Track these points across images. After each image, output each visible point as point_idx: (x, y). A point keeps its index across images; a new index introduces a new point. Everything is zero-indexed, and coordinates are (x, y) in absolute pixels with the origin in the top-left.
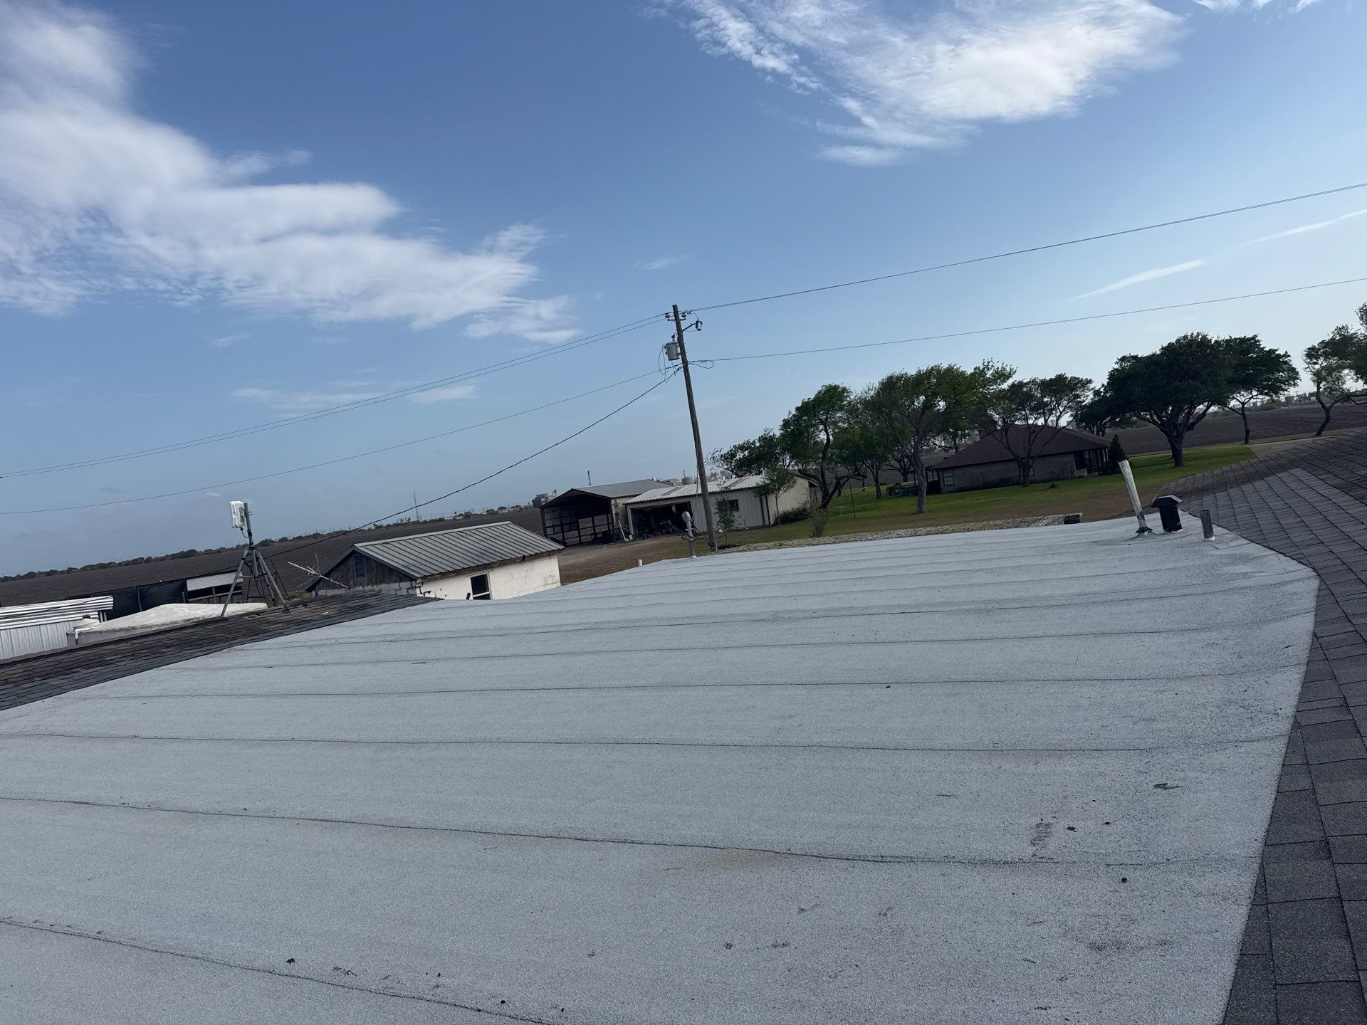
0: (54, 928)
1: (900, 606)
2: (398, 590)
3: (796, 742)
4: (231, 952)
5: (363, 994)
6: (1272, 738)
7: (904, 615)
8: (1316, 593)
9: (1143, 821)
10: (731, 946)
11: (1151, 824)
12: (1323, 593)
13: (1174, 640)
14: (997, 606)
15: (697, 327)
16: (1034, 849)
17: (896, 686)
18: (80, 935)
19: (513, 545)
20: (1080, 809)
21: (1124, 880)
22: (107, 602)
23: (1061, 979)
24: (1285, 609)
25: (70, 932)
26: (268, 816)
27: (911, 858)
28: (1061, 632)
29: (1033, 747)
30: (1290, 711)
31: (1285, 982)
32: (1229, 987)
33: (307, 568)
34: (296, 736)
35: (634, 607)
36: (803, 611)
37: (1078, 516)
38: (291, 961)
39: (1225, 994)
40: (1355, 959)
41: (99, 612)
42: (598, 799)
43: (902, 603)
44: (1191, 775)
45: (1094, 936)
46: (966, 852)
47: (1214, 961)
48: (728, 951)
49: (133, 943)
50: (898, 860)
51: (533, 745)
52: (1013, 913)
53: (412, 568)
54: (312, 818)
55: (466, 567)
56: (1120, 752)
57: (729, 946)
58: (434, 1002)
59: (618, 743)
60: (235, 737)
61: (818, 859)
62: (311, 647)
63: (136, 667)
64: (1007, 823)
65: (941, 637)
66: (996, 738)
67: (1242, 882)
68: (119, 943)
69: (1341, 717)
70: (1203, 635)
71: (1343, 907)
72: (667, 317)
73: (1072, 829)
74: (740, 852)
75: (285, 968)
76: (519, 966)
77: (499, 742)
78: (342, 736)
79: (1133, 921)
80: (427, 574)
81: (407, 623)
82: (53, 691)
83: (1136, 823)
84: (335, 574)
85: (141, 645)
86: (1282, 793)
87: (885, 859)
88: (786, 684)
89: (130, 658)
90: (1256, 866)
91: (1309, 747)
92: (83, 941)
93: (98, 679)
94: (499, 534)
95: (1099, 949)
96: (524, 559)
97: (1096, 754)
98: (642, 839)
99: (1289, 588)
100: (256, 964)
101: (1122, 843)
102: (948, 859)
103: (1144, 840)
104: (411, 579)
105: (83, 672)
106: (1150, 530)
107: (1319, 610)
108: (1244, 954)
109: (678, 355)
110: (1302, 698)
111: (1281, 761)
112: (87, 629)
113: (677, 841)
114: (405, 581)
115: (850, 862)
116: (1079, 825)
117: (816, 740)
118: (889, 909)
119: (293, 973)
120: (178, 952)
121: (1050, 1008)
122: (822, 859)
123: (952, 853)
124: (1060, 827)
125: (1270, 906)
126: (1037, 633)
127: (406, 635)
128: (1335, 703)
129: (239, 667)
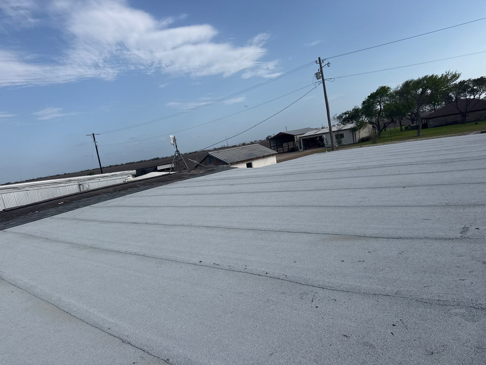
0: (131, 253)
1: (410, 163)
3: (367, 205)
4: (183, 259)
5: (223, 270)
7: (411, 165)
10: (343, 261)
14: (450, 161)
15: (328, 65)
16: (461, 235)
17: (407, 187)
18: (138, 255)
19: (260, 152)
20: (481, 223)
22: (134, 172)
23: (470, 272)
25: (136, 254)
26: (190, 226)
27: (412, 237)
28: (477, 168)
29: (463, 204)
33: (194, 161)
34: (196, 205)
36: (370, 166)
38: (200, 262)
41: (132, 175)
42: (295, 221)
43: (410, 162)
45: (485, 260)
46: (433, 236)
48: (342, 262)
49: (154, 257)
50: (406, 238)
51: (271, 207)
52: (452, 253)
53: (227, 160)
54: (203, 226)
55: (244, 160)
58: (245, 272)
59: (300, 206)
60: (177, 206)
61: (375, 238)
62: (197, 182)
63: (146, 188)
65: (426, 172)
66: (447, 202)
68: (150, 256)
72: (316, 62)
73: (478, 229)
74: (346, 236)
75: (199, 264)
76: (271, 264)
77: (260, 206)
78: (210, 205)
80: (232, 162)
81: (227, 174)
82: (122, 195)
84: (203, 163)
87: (401, 238)
88: (363, 188)
89: (143, 185)
92: (140, 256)
93: (135, 191)
94: (255, 148)
96: (264, 157)
98: (310, 232)
100: (190, 262)
102: (426, 238)
104: (227, 164)
105: (130, 190)
109: (320, 77)
112: (129, 180)
113: (323, 233)
114: (225, 165)
115: (388, 239)
116: (481, 228)
117: (375, 204)
118: (403, 252)
119: (201, 264)
120: (167, 259)
121: (465, 280)
122: (377, 238)
123: (428, 236)
124: (472, 229)
126: (466, 169)
127: (227, 178)
129: (176, 188)
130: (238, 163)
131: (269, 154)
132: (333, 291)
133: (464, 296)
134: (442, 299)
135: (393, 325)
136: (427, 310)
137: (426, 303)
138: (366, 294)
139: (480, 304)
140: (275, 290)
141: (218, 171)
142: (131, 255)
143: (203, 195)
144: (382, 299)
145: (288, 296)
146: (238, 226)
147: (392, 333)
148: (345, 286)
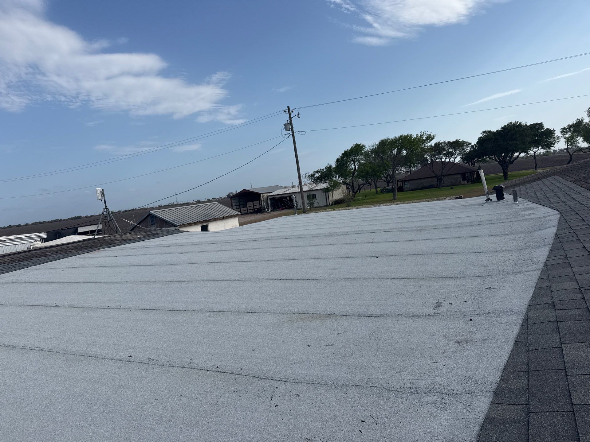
0: (31, 348)
3: (338, 277)
4: (105, 354)
5: (160, 367)
6: (535, 270)
7: (385, 232)
8: (558, 219)
9: (480, 300)
11: (483, 301)
12: (561, 219)
13: (498, 238)
14: (424, 228)
15: (298, 116)
16: (435, 311)
17: (381, 257)
18: (42, 350)
19: (219, 212)
20: (454, 297)
21: (471, 320)
22: (44, 235)
23: (443, 353)
24: (545, 226)
25: (38, 349)
26: (118, 308)
27: (384, 315)
28: (451, 237)
29: (436, 277)
30: (544, 261)
31: (532, 349)
32: (510, 352)
33: (130, 221)
34: (128, 281)
36: (342, 232)
37: (462, 196)
38: (130, 356)
39: (508, 355)
40: (560, 340)
41: (41, 239)
42: (256, 299)
43: (384, 228)
44: (501, 284)
45: (458, 339)
46: (406, 312)
47: (505, 344)
49: (64, 352)
50: (379, 316)
51: (228, 281)
52: (425, 332)
53: (175, 221)
54: (137, 308)
55: (198, 221)
56: (472, 278)
57: (309, 346)
58: (189, 368)
59: (264, 280)
60: (102, 281)
63: (59, 257)
64: (423, 302)
65: (400, 240)
66: (421, 274)
67: (520, 319)
68: (58, 352)
69: (564, 261)
70: (510, 236)
71: (558, 324)
72: (285, 112)
73: (451, 304)
74: (314, 315)
75: (128, 359)
76: (224, 355)
77: (214, 280)
78: (148, 280)
79: (473, 333)
80: (182, 224)
81: (174, 240)
82: (24, 266)
83: (477, 301)
84: (142, 224)
86: (537, 288)
87: (373, 316)
88: (334, 258)
89: (56, 254)
90: (525, 314)
91: (550, 272)
92: (44, 352)
93: (43, 262)
94: (212, 208)
95: (459, 343)
96: (223, 218)
97: (462, 278)
98: (274, 312)
99: (548, 218)
100: (115, 358)
101: (471, 308)
102: (399, 315)
103: (480, 306)
104: (175, 226)
105: (35, 259)
106: (491, 200)
107: (559, 225)
108: (517, 341)
109: (290, 129)
110: (549, 256)
111: (538, 278)
112: (36, 246)
113: (289, 312)
114: (172, 227)
115: (359, 317)
116: (454, 302)
117: (346, 276)
118: (374, 332)
119: (131, 360)
120: (83, 355)
121: (438, 362)
122: (347, 316)
123: (400, 313)
124: (445, 304)
125: (529, 325)
126: (440, 237)
127: (173, 244)
128: (562, 257)
129: (102, 257)
130: (189, 225)
131: (229, 215)
132: (296, 384)
133: (436, 381)
134: (414, 386)
135: (362, 421)
136: (398, 399)
137: (398, 391)
138: (333, 385)
139: (452, 389)
140: (226, 388)
141: (162, 236)
142: (31, 351)
143: (139, 267)
144: (350, 390)
145: (242, 395)
146: (185, 307)
147: (360, 431)
148: (310, 377)
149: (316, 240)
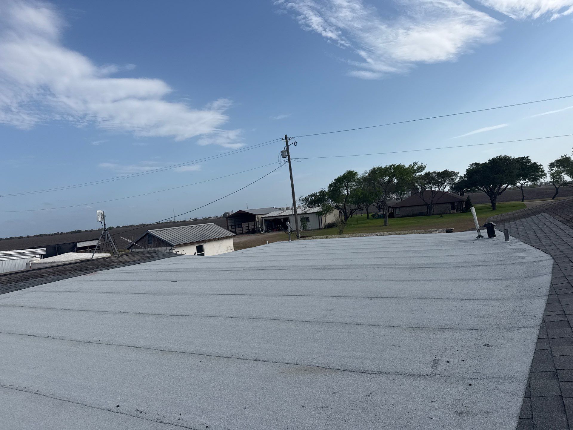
0: (18, 388)
1: (377, 265)
2: (166, 250)
3: (332, 321)
4: (92, 402)
5: (148, 421)
6: (533, 327)
7: (379, 269)
8: (552, 266)
9: (478, 360)
11: (482, 361)
12: (555, 266)
13: (492, 284)
14: (418, 266)
15: (295, 144)
16: (432, 370)
17: (375, 298)
18: (29, 392)
19: (215, 233)
20: (452, 354)
21: (470, 385)
22: (43, 250)
23: (443, 426)
24: (539, 272)
25: (26, 390)
26: (109, 344)
27: (380, 372)
28: (445, 279)
29: (433, 327)
30: (541, 316)
33: (128, 240)
34: (122, 311)
35: (265, 261)
36: (336, 265)
37: (452, 229)
38: (118, 406)
40: (568, 422)
41: (40, 255)
42: (249, 342)
43: (378, 263)
44: (499, 341)
45: (457, 408)
46: (403, 370)
47: (508, 421)
49: (51, 396)
50: (375, 373)
51: (221, 318)
52: (423, 397)
53: (172, 241)
54: (128, 345)
55: (195, 241)
56: (468, 330)
57: (303, 407)
58: (178, 426)
59: (257, 318)
60: (96, 310)
61: (341, 371)
62: (129, 273)
63: (55, 279)
64: (421, 359)
65: (394, 279)
66: (417, 322)
67: (520, 388)
68: (45, 396)
69: (563, 319)
70: (504, 282)
71: (563, 400)
72: (282, 139)
73: (449, 362)
74: (308, 367)
75: (116, 409)
76: (214, 412)
77: (207, 316)
78: (141, 311)
79: (474, 402)
80: (178, 244)
81: (169, 264)
82: (21, 288)
83: (475, 361)
84: (139, 243)
85: (57, 269)
86: (537, 350)
87: (369, 372)
88: (329, 296)
89: (53, 275)
90: (526, 381)
91: (549, 331)
92: (30, 394)
93: (39, 283)
94: (208, 228)
95: (459, 414)
96: (219, 239)
97: (459, 331)
98: (267, 360)
99: (541, 263)
100: (103, 407)
101: (469, 369)
102: (396, 373)
103: (479, 368)
104: (171, 246)
105: (33, 280)
106: (482, 237)
107: (553, 273)
108: (521, 418)
109: (286, 156)
110: (546, 310)
111: (537, 336)
112: (35, 262)
113: (282, 361)
114: (168, 246)
115: (355, 373)
116: (451, 361)
117: (341, 320)
118: (371, 393)
119: (119, 411)
120: (70, 400)
122: (343, 371)
123: (397, 370)
124: (443, 361)
125: (532, 398)
126: (434, 279)
127: (169, 269)
128: (560, 313)
129: (98, 280)
130: (185, 245)
131: (225, 236)
142: (17, 391)
143: (134, 295)
146: (176, 347)
149: (310, 273)
